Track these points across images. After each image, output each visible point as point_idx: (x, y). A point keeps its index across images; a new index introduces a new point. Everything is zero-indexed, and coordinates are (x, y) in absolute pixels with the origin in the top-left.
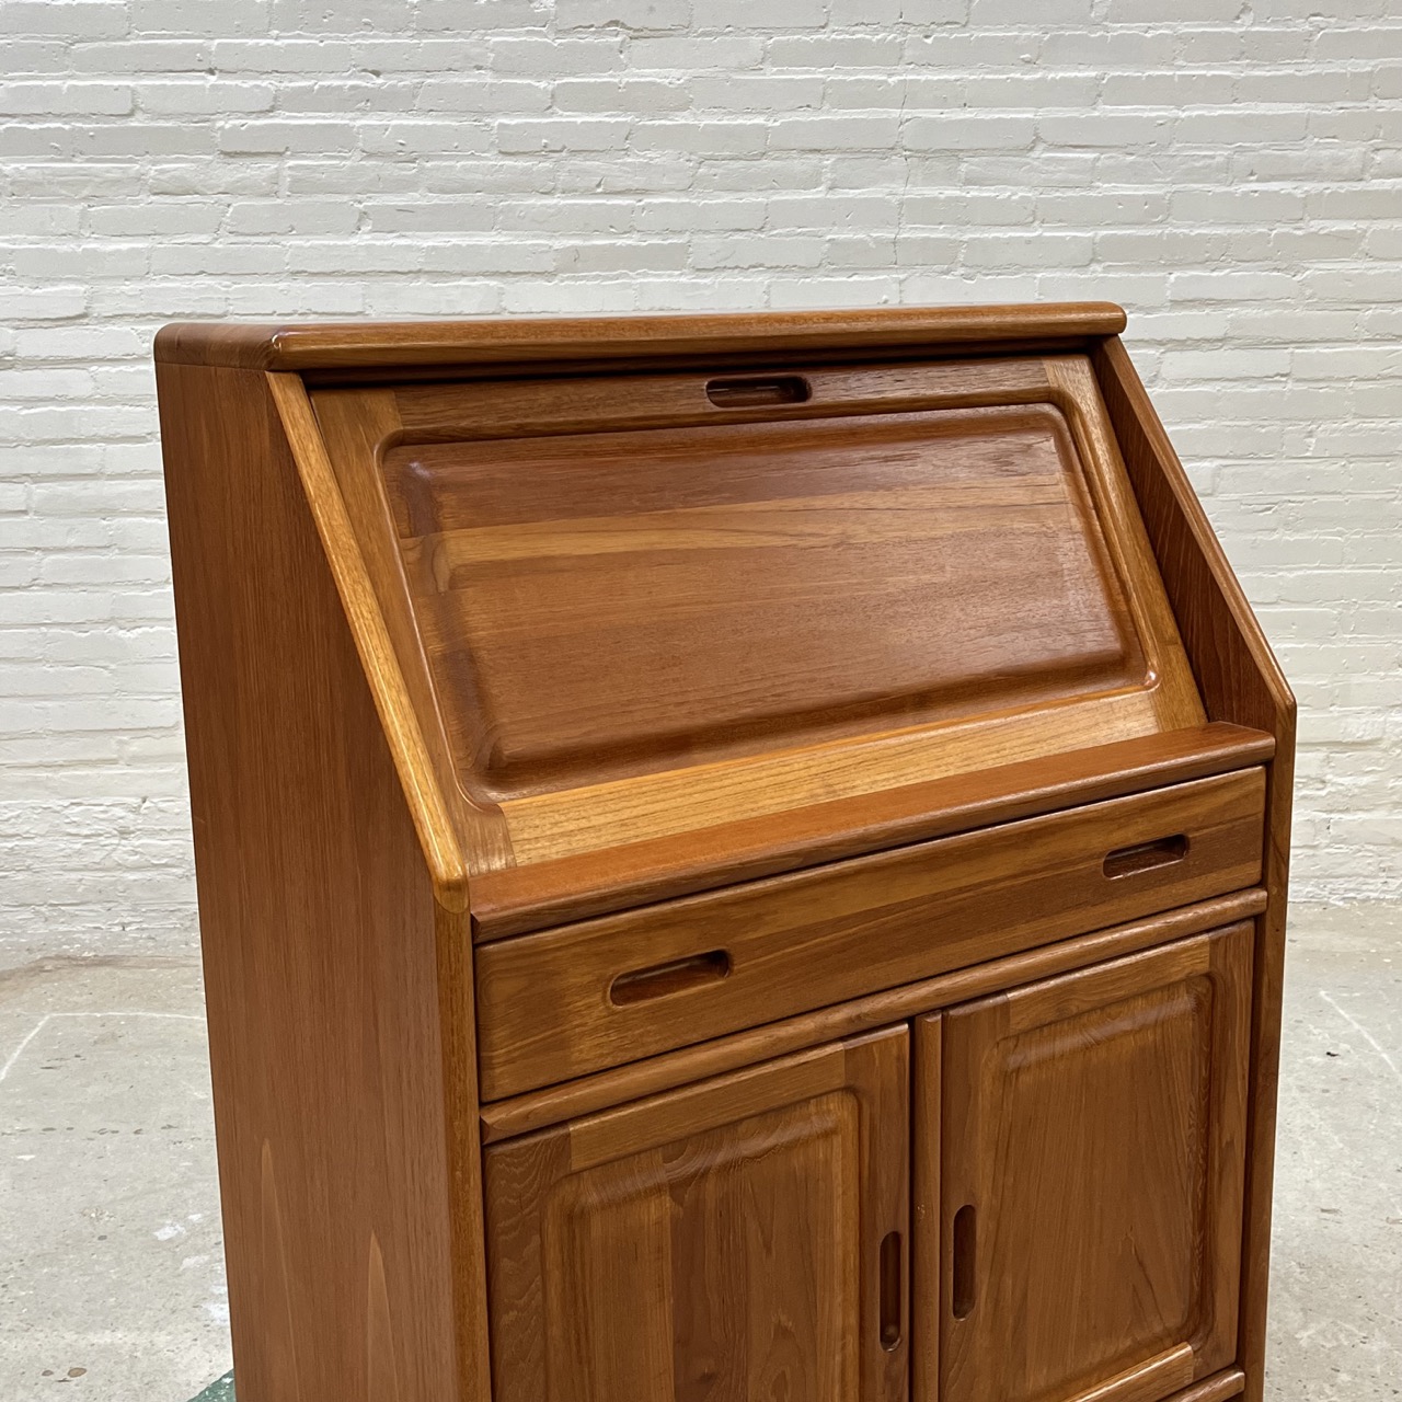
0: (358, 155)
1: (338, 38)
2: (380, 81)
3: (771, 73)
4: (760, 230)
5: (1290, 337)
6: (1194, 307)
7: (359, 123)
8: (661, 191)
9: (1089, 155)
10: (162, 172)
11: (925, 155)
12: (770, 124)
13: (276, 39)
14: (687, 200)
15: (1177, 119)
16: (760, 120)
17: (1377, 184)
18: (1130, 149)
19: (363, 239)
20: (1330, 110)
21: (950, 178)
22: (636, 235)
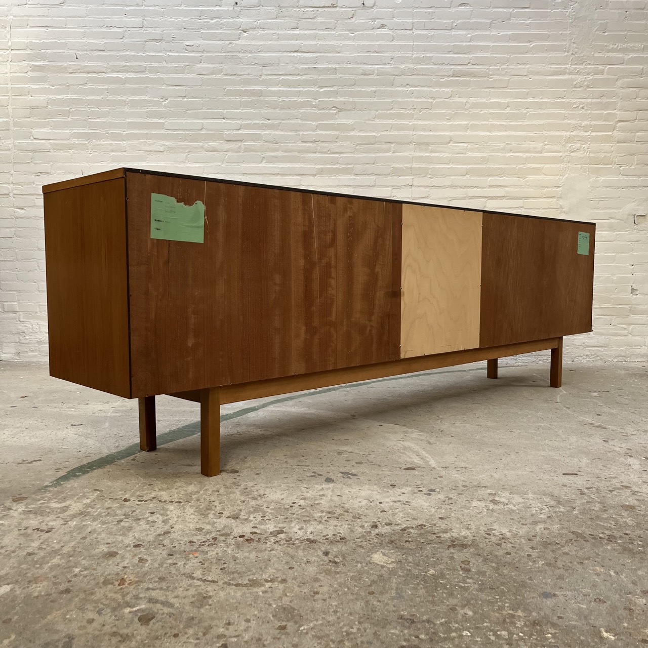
0: (263, 141)
1: (259, 110)
2: (269, 122)
3: (377, 121)
4: (373, 164)
5: (523, 196)
6: (495, 188)
7: (263, 133)
8: (346, 153)
9: (466, 145)
10: (209, 145)
11: (420, 144)
12: (377, 135)
13: (242, 110)
14: (353, 155)
15: (489, 136)
16: (374, 134)
17: (546, 154)
18: (477, 143)
19: (263, 165)
20: (532, 134)
21: (426, 150)
22: (338, 165)
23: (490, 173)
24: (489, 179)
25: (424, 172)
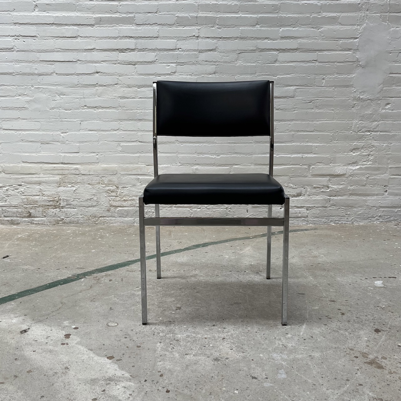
23: (281, 23)
24: (281, 30)
25: (211, 22)
